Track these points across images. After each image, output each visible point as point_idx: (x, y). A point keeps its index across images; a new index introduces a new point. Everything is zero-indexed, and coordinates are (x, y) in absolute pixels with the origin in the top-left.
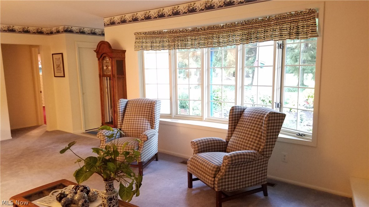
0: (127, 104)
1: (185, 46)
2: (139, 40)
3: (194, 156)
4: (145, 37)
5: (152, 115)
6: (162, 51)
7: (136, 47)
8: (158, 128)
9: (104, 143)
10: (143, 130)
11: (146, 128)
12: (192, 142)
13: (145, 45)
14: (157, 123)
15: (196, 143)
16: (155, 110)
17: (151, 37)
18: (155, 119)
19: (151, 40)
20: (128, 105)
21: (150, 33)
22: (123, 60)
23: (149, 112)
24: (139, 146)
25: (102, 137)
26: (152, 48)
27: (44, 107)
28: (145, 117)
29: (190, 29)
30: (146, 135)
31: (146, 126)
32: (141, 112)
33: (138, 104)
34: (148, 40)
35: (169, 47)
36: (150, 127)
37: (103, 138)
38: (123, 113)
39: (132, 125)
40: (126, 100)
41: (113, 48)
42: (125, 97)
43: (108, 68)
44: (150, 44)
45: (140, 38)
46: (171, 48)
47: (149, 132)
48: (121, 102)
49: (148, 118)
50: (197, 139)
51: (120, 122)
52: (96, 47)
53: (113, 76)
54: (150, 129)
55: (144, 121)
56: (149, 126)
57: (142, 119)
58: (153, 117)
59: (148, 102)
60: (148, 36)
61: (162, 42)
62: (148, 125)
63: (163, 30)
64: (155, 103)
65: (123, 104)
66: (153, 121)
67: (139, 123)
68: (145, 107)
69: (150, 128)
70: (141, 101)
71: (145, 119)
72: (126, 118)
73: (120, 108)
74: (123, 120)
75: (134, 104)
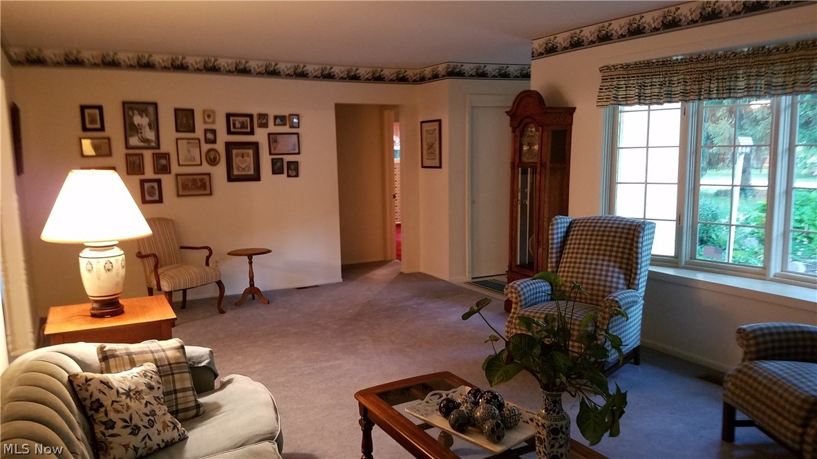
0: (569, 228)
1: (728, 92)
2: (609, 83)
3: (746, 366)
4: (626, 76)
5: (631, 257)
6: (666, 105)
7: (600, 99)
8: (644, 289)
9: (519, 309)
10: (607, 289)
11: (614, 285)
12: (740, 331)
13: (624, 93)
14: (642, 275)
15: (751, 335)
16: (640, 245)
17: (640, 75)
18: (639, 266)
19: (639, 81)
20: (573, 229)
21: (637, 65)
22: (566, 130)
23: (624, 248)
24: (598, 324)
25: (514, 295)
26: (641, 99)
27: (399, 226)
28: (613, 259)
29: (746, 50)
30: (617, 302)
31: (615, 280)
32: (603, 248)
33: (597, 229)
34: (631, 82)
35: (685, 97)
36: (623, 284)
37: (517, 298)
38: (561, 247)
39: (580, 275)
40: (568, 219)
41: (547, 105)
42: (564, 211)
43: (533, 148)
44: (637, 91)
45: (613, 79)
46: (691, 97)
47: (623, 296)
48: (557, 223)
49: (621, 263)
50: (754, 325)
51: (552, 267)
52: (510, 104)
53: (542, 165)
54: (623, 289)
55: (611, 269)
56: (622, 281)
57: (606, 263)
58: (634, 260)
59: (621, 226)
60: (633, 72)
61: (667, 85)
62: (619, 278)
63: (671, 57)
64: (640, 229)
65: (561, 228)
66: (634, 271)
67: (598, 272)
68: (614, 237)
69: (625, 287)
70: (605, 221)
71: (612, 264)
72: (567, 258)
73: (555, 236)
74: (558, 262)
75: (586, 228)
